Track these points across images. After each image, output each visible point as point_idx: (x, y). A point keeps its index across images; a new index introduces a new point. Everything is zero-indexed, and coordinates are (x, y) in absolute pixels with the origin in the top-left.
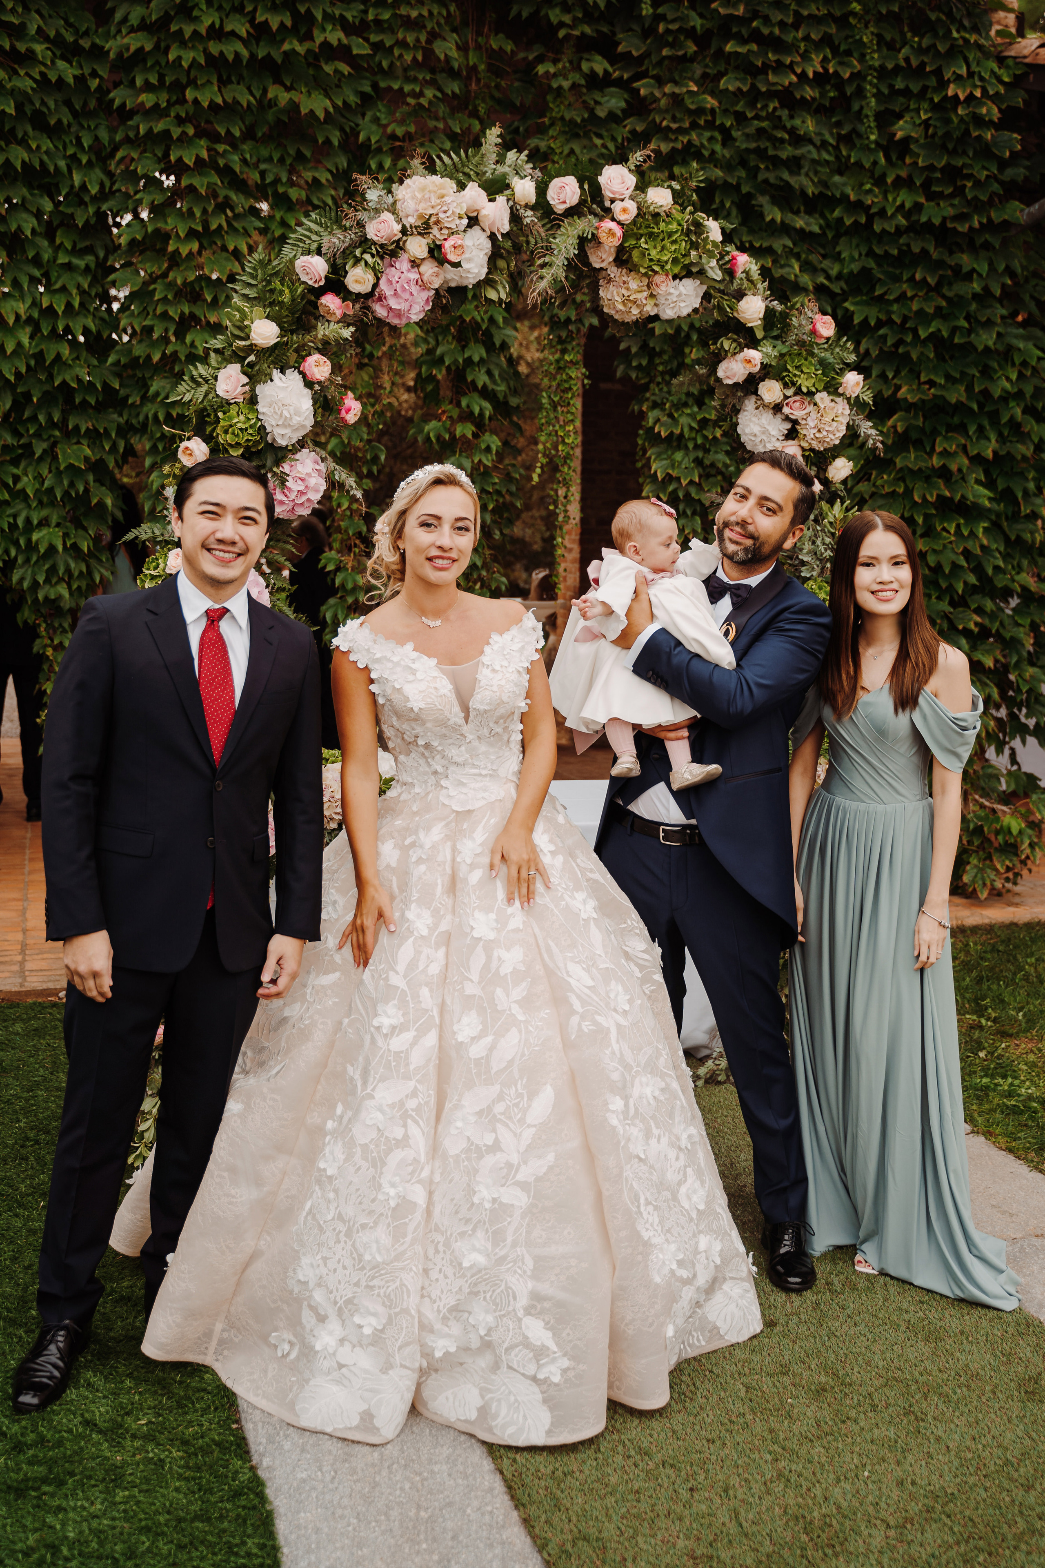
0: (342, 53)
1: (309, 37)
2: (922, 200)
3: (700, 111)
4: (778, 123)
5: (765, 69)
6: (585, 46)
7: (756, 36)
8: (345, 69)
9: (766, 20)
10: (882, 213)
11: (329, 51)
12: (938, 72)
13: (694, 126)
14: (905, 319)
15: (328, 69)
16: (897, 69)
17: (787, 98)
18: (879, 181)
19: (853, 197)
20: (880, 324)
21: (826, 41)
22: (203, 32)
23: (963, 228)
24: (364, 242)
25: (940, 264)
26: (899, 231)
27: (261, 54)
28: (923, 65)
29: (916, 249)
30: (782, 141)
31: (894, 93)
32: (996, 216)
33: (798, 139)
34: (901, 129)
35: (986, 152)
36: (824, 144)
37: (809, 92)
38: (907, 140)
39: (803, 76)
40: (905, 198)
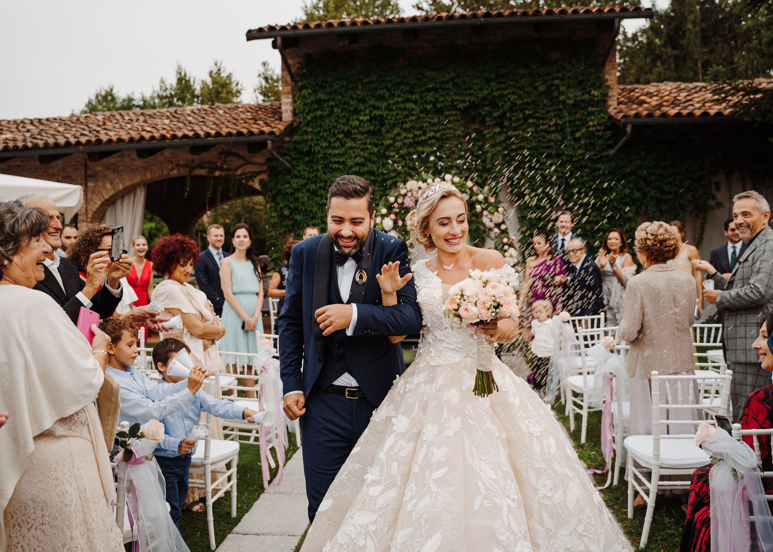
0: (434, 137)
1: (425, 135)
2: (584, 151)
3: (522, 138)
4: (544, 137)
5: (540, 125)
6: (494, 126)
7: (536, 118)
8: (434, 141)
9: (539, 113)
10: (575, 156)
11: (430, 138)
12: (586, 120)
13: (522, 141)
14: (583, 182)
15: (430, 142)
16: (575, 120)
17: (545, 131)
18: (574, 148)
19: (566, 152)
20: (578, 184)
21: (556, 115)
22: (402, 137)
23: (595, 158)
24: (400, 194)
25: (590, 168)
26: (580, 160)
27: (416, 140)
28: (581, 118)
29: (584, 164)
30: (544, 142)
31: (576, 126)
32: (604, 154)
33: (549, 141)
34: (578, 135)
35: (600, 137)
36: (558, 140)
37: (553, 128)
38: (579, 138)
39: (550, 126)
40: (580, 151)
